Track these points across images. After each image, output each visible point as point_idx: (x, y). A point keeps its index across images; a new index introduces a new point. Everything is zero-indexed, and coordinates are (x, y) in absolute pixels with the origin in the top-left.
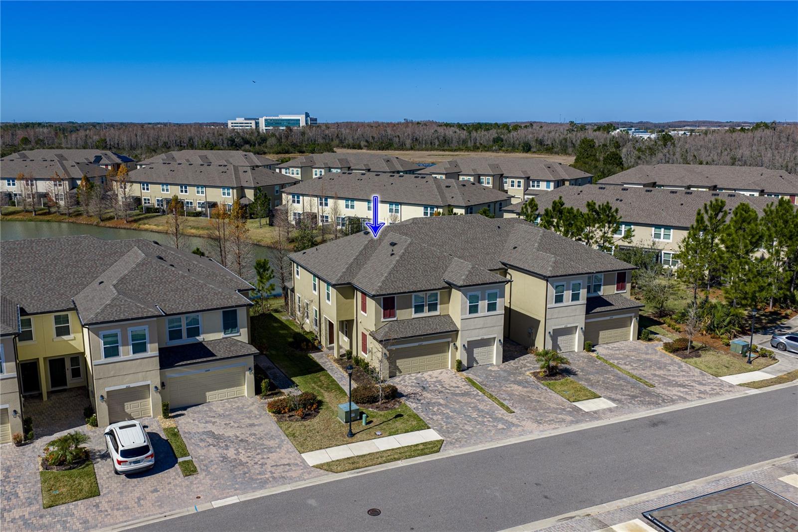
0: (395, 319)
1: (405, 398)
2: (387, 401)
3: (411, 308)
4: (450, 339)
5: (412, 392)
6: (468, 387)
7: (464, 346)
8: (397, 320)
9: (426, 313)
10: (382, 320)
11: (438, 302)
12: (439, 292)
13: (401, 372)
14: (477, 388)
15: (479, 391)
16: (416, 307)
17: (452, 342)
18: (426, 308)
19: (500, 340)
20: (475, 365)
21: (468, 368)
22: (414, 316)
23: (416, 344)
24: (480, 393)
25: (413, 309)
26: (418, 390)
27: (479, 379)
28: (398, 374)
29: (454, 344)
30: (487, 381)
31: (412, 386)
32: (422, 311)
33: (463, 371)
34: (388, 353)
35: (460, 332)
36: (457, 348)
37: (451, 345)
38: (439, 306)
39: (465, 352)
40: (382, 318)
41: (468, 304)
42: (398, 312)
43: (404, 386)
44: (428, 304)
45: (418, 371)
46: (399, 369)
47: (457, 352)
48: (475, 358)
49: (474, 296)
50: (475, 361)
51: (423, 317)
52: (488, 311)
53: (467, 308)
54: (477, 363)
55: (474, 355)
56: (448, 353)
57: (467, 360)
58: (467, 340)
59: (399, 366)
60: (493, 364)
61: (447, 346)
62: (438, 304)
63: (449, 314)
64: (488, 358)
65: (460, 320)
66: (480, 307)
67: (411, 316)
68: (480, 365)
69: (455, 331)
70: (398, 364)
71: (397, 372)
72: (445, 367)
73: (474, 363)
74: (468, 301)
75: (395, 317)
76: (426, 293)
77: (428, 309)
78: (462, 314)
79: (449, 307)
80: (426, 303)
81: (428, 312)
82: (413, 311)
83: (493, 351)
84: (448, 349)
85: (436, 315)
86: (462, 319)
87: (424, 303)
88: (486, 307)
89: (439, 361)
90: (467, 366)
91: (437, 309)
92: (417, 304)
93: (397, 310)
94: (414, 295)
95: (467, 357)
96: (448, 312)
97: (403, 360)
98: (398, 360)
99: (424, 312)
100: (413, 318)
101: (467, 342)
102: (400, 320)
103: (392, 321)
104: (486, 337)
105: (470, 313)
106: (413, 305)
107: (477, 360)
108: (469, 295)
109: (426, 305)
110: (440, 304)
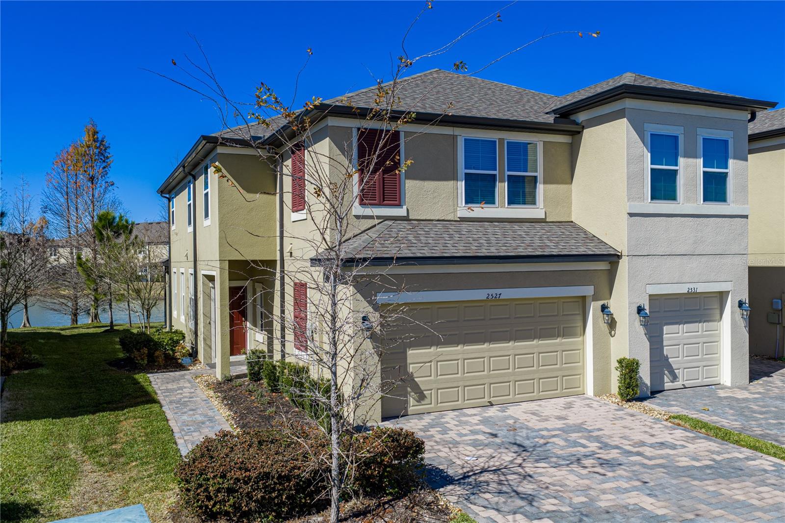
0: (401, 212)
1: (458, 490)
2: (374, 502)
3: (455, 178)
4: (589, 291)
5: (482, 463)
7: (640, 309)
8: (406, 219)
9: (501, 209)
10: (357, 209)
11: (539, 174)
12: (538, 140)
13: (421, 397)
16: (470, 179)
17: (595, 298)
18: (502, 189)
20: (668, 385)
21: (654, 393)
22: (463, 210)
25: (462, 185)
26: (508, 457)
28: (413, 406)
29: (604, 308)
31: (475, 444)
32: (489, 198)
33: (641, 399)
34: (375, 318)
36: (612, 324)
37: (594, 308)
38: (541, 188)
39: (642, 330)
40: (357, 203)
41: (648, 166)
42: (411, 187)
43: (445, 443)
44: (508, 175)
45: (486, 399)
46: (418, 385)
47: (610, 333)
48: (667, 358)
49: (663, 135)
50: (666, 372)
51: (491, 220)
52: (704, 200)
53: (646, 181)
54: (675, 378)
55: (665, 348)
56: (581, 339)
57: (651, 361)
58: (650, 295)
59: (415, 375)
60: (722, 383)
61: (578, 312)
62: (540, 183)
63: (573, 220)
64: (705, 365)
65: (627, 216)
66: (681, 181)
67: (455, 211)
68: (683, 387)
69: (605, 258)
70: (411, 366)
71: (411, 399)
72: (576, 391)
73: (666, 379)
74: (649, 154)
75: (399, 205)
76: (501, 140)
77: (508, 193)
78: (628, 200)
79: (571, 197)
80: (502, 172)
81: (509, 203)
82: (459, 192)
83: (718, 342)
84: (579, 325)
85: (535, 220)
86: (631, 215)
87: (496, 170)
88: (698, 182)
89: (554, 368)
90: (649, 384)
91: (535, 200)
92: (474, 168)
93: (407, 181)
94: (463, 134)
95: (649, 353)
96: (570, 214)
97: (430, 352)
98: (411, 352)
99: (494, 203)
100: (463, 220)
101: (650, 300)
102: (419, 218)
103: (390, 218)
104: (701, 288)
105: (652, 198)
106: (462, 170)
107: (674, 366)
108: (651, 134)
109: (502, 181)
110: (544, 183)
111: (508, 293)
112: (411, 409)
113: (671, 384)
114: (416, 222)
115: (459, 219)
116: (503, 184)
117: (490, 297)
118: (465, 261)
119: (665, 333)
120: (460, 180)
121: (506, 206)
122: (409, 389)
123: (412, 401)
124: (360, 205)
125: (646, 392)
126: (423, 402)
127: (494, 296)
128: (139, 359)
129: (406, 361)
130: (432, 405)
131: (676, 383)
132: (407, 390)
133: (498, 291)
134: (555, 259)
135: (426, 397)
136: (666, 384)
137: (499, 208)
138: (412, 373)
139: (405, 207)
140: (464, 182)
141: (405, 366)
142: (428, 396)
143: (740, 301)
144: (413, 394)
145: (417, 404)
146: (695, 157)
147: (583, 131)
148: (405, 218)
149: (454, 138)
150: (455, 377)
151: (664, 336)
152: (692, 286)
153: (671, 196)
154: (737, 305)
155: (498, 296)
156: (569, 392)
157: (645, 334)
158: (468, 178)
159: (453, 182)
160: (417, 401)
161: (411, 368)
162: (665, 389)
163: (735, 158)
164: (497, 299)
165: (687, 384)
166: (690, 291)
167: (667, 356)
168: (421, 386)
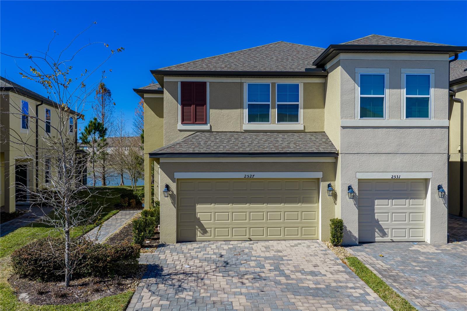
0: (207, 127)
3: (241, 107)
4: (319, 175)
6: (343, 277)
7: (350, 188)
10: (180, 126)
11: (301, 103)
12: (300, 82)
13: (204, 231)
14: (367, 282)
15: (369, 290)
17: (324, 180)
18: (274, 113)
19: (440, 187)
20: (378, 239)
22: (247, 126)
23: (240, 175)
24: (373, 296)
25: (246, 111)
27: (380, 264)
28: (199, 236)
29: (329, 186)
30: (403, 271)
32: (265, 118)
33: (349, 246)
35: (340, 157)
36: (335, 196)
37: (323, 185)
38: (301, 112)
39: (352, 202)
40: (179, 124)
41: (358, 95)
42: (213, 114)
44: (277, 104)
45: (247, 237)
46: (203, 225)
47: (335, 202)
48: (378, 221)
49: (371, 75)
50: (377, 230)
51: (265, 131)
52: (407, 117)
53: (356, 106)
54: (384, 234)
55: (376, 214)
56: (316, 205)
57: (359, 222)
58: (358, 179)
59: (201, 219)
60: (426, 241)
61: (315, 188)
62: (300, 109)
63: (325, 130)
64: (411, 228)
65: (340, 128)
66: (387, 105)
67: (241, 126)
68: (391, 241)
69: (332, 155)
70: (198, 214)
71: (198, 232)
72: (313, 237)
73: (376, 235)
74: (359, 88)
75: (206, 124)
76: (273, 84)
77: (277, 115)
78: (342, 118)
79: (324, 116)
80: (273, 102)
81: (278, 121)
82: (244, 115)
83: (423, 213)
84: (315, 196)
85: (297, 131)
86: (344, 127)
87: (270, 102)
88: (402, 105)
89: (296, 222)
90: (357, 237)
91: (298, 119)
92: (255, 101)
93: (211, 110)
94: (247, 82)
95: (358, 216)
96: (323, 127)
97: (210, 207)
98: (198, 206)
99: (269, 121)
100: (246, 131)
101: (359, 182)
102: (218, 131)
103: (200, 131)
104: (404, 176)
105: (361, 117)
106: (246, 102)
107: (384, 227)
108: (361, 75)
109: (273, 108)
110: (304, 108)
111: (258, 175)
112: (198, 238)
113: (381, 238)
114: (216, 133)
115: (244, 131)
116: (275, 110)
117: (247, 177)
118: (226, 155)
119: (376, 204)
120: (245, 109)
121: (276, 123)
122: (197, 227)
123: (199, 234)
124: (181, 124)
125: (355, 241)
126: (206, 235)
127: (250, 176)
128: (123, 203)
129: (196, 211)
130: (212, 237)
131: (385, 238)
132: (196, 227)
133: (252, 174)
134: (288, 155)
135: (208, 232)
136: (376, 238)
137: (272, 124)
138: (199, 218)
139: (209, 125)
140: (247, 110)
141: (195, 214)
142: (209, 232)
143: (440, 185)
144: (200, 229)
145: (202, 235)
146: (400, 88)
147: (328, 75)
148: (209, 131)
149: (241, 84)
150: (227, 222)
151: (376, 206)
152: (394, 174)
153: (379, 114)
154: (437, 188)
155: (252, 176)
156: (308, 237)
157: (355, 204)
158: (250, 107)
159: (240, 109)
160: (202, 234)
161: (198, 215)
162: (376, 241)
163: (436, 87)
164: (251, 178)
165: (395, 239)
166: (394, 177)
167: (378, 219)
168: (204, 225)
